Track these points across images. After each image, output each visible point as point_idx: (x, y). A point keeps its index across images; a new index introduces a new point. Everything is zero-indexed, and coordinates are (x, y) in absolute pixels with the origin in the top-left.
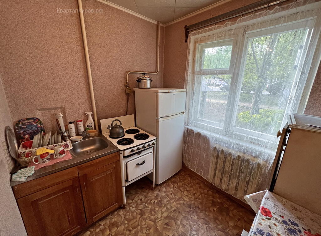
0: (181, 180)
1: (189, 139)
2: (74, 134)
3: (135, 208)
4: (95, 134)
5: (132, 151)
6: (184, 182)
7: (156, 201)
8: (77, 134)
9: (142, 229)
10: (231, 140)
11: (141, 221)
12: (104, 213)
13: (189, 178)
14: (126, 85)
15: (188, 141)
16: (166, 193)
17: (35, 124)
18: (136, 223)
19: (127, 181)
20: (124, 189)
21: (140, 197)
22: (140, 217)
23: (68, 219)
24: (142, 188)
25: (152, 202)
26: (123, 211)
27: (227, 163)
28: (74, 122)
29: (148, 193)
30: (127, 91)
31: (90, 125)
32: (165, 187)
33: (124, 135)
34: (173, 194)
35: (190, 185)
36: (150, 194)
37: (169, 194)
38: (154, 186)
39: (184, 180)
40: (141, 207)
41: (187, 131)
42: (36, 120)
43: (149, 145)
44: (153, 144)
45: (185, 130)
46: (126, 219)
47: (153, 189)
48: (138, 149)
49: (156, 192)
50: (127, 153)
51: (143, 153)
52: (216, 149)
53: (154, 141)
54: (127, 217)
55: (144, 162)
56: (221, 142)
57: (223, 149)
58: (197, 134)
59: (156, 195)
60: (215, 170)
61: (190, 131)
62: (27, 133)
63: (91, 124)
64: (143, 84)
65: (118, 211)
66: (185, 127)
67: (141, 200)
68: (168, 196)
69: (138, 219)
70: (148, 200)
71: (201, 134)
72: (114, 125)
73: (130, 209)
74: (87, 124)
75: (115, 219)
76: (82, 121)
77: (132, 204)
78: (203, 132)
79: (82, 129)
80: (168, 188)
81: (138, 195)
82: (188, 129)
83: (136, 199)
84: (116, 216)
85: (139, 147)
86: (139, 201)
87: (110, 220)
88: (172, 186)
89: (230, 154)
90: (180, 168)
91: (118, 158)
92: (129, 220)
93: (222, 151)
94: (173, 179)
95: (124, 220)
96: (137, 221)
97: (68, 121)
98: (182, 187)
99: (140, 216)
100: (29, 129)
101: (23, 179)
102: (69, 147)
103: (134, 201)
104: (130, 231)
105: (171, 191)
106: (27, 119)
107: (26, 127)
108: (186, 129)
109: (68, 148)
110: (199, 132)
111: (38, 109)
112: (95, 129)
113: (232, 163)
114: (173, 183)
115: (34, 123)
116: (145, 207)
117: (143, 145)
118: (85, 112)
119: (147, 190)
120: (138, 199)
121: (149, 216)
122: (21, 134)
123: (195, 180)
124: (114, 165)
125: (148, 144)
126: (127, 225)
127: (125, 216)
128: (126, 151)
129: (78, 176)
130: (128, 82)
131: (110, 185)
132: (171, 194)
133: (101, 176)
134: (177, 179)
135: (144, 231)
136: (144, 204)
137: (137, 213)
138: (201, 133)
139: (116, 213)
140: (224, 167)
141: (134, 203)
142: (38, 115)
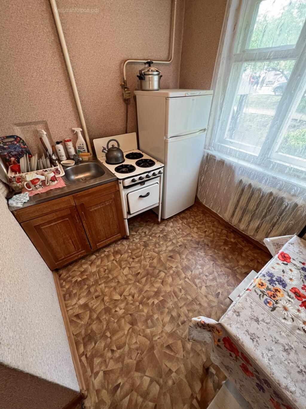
0: (193, 216)
1: (207, 168)
2: (64, 158)
3: (138, 240)
4: (89, 158)
5: (133, 181)
6: (195, 219)
7: (161, 235)
8: (68, 158)
9: (145, 258)
10: (266, 172)
11: (145, 252)
12: (108, 241)
13: (202, 215)
14: (124, 86)
15: (207, 171)
16: (173, 228)
17: (18, 144)
18: (140, 253)
19: (129, 213)
20: (126, 221)
21: (145, 230)
22: (144, 249)
23: (73, 244)
24: (147, 222)
25: (157, 235)
26: (126, 241)
27: (252, 201)
28: (61, 142)
29: (153, 227)
30: (126, 96)
31: (82, 146)
32: (172, 222)
33: (124, 161)
34: (180, 230)
35: (202, 222)
36: (155, 228)
37: (176, 229)
38: (159, 220)
39: (195, 217)
40: (145, 239)
41: (207, 157)
42: (16, 138)
43: (154, 174)
44: (160, 173)
45: (204, 155)
46: (130, 249)
47: (158, 224)
48: (140, 178)
49: (162, 227)
50: (128, 182)
51: (147, 184)
52: (242, 183)
53: (160, 169)
54: (131, 247)
55: (148, 194)
56: (251, 173)
57: (252, 183)
58: (220, 161)
59: (161, 229)
60: (236, 208)
61: (210, 158)
62: (11, 154)
63: (83, 144)
64: (148, 82)
65: (121, 241)
66: (204, 152)
67: (145, 233)
68: (175, 231)
69: (141, 250)
70: (153, 233)
71: (225, 162)
72: (110, 146)
73: (133, 240)
74: (77, 145)
75: (119, 248)
76: (70, 140)
77: (135, 236)
78: (229, 159)
79: (72, 151)
80: (176, 223)
81: (142, 228)
82: (208, 154)
83: (140, 231)
84: (119, 245)
85: (142, 176)
86: (143, 234)
87: (113, 248)
88: (181, 222)
89: (260, 190)
90: (192, 203)
91: (117, 188)
92: (133, 250)
93: (250, 186)
94: (183, 215)
95: (127, 249)
96: (140, 251)
97: (55, 140)
98: (192, 223)
99: (144, 247)
100: (12, 150)
101: (20, 205)
102: (61, 173)
103: (137, 233)
104: (133, 259)
105: (179, 227)
106: (8, 137)
107: (9, 148)
108: (206, 155)
109: (59, 174)
110: (224, 159)
111: (15, 124)
112: (88, 151)
113: (260, 201)
114: (182, 218)
115: (16, 143)
116: (149, 240)
117: (147, 174)
118: (73, 129)
119: (152, 224)
120: (142, 232)
121: (153, 248)
122: (5, 155)
123: (208, 217)
124: (113, 196)
125: (152, 172)
126: (130, 254)
127: (129, 246)
128: (126, 180)
129: (75, 205)
130: (125, 79)
131: (110, 216)
132: (179, 230)
133: (100, 207)
134: (187, 215)
135: (148, 260)
136: (148, 236)
137: (140, 245)
138: (226, 160)
139: (119, 242)
140: (247, 205)
141: (138, 235)
142: (18, 132)
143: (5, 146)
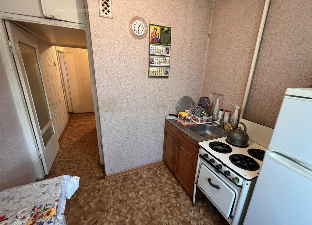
2: (219, 120)
3: (192, 216)
5: (206, 156)
11: (176, 220)
17: (207, 102)
18: (175, 215)
20: (195, 186)
22: (181, 220)
26: (190, 203)
48: (212, 160)
50: (202, 152)
53: (238, 177)
54: (182, 207)
55: (218, 187)
69: (179, 217)
73: (192, 211)
81: (212, 224)
83: (206, 220)
84: (185, 197)
85: (215, 160)
87: (182, 192)
91: (197, 150)
103: (202, 216)
104: (170, 207)
106: (205, 97)
111: (211, 93)
124: (193, 153)
125: (227, 169)
126: (175, 205)
127: (184, 205)
133: (185, 151)
137: (186, 217)
141: (199, 216)
143: (202, 101)
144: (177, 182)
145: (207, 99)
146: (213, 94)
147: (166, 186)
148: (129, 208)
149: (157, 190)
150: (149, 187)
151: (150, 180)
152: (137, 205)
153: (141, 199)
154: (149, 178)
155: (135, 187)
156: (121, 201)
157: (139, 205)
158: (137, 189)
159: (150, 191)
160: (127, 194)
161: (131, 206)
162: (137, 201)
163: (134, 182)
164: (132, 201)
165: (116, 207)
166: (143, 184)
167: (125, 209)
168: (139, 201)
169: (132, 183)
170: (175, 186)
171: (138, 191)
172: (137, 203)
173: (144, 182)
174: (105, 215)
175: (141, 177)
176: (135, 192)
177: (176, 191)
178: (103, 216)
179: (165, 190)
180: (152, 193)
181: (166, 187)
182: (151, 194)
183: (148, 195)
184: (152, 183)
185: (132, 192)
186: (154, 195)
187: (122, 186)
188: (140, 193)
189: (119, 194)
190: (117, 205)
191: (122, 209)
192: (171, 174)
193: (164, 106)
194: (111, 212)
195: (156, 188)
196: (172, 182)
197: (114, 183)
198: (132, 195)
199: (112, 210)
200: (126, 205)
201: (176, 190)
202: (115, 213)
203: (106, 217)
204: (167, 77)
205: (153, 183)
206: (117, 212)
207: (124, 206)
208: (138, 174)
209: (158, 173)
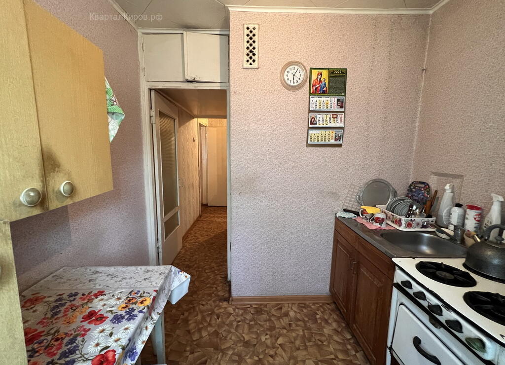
17: (423, 192)
42: (426, 185)
106: (420, 182)
111: (433, 173)
115: (423, 189)
143: (414, 190)
144: (354, 343)
145: (424, 186)
146: (436, 174)
147: (329, 343)
148: (257, 358)
149: (311, 346)
150: (298, 335)
151: (300, 323)
152: (270, 359)
153: (280, 350)
154: (300, 321)
155: (272, 328)
156: (247, 344)
157: (274, 360)
158: (276, 332)
159: (298, 343)
160: (258, 335)
161: (261, 357)
162: (272, 353)
163: (273, 319)
164: (263, 349)
165: (236, 350)
166: (287, 327)
167: (250, 358)
168: (276, 354)
169: (269, 320)
170: (348, 349)
171: (277, 336)
172: (271, 356)
173: (290, 325)
174: (219, 356)
175: (287, 314)
176: (271, 336)
177: (348, 359)
178: (216, 357)
179: (327, 351)
180: (301, 348)
181: (331, 346)
182: (298, 349)
183: (293, 348)
184: (303, 330)
185: (267, 334)
186: (304, 353)
187: (253, 319)
188: (280, 341)
189: (246, 331)
190: (240, 348)
191: (245, 356)
192: (344, 325)
193: (334, 195)
194: (229, 356)
195: (310, 341)
196: (343, 340)
197: (241, 312)
198: (266, 339)
199: (230, 352)
200: (254, 352)
201: (349, 356)
202: (233, 359)
203: (220, 360)
204: (340, 146)
205: (305, 331)
206: (237, 358)
207: (250, 352)
208: (281, 308)
209: (318, 317)
